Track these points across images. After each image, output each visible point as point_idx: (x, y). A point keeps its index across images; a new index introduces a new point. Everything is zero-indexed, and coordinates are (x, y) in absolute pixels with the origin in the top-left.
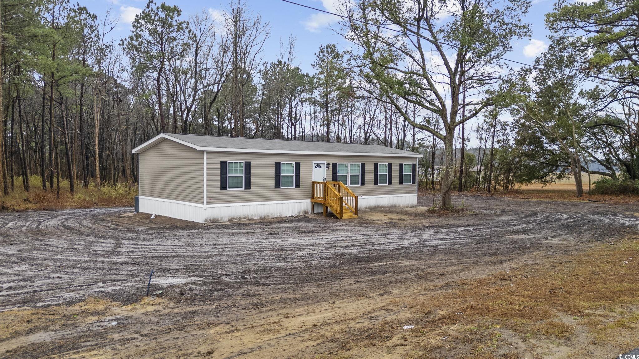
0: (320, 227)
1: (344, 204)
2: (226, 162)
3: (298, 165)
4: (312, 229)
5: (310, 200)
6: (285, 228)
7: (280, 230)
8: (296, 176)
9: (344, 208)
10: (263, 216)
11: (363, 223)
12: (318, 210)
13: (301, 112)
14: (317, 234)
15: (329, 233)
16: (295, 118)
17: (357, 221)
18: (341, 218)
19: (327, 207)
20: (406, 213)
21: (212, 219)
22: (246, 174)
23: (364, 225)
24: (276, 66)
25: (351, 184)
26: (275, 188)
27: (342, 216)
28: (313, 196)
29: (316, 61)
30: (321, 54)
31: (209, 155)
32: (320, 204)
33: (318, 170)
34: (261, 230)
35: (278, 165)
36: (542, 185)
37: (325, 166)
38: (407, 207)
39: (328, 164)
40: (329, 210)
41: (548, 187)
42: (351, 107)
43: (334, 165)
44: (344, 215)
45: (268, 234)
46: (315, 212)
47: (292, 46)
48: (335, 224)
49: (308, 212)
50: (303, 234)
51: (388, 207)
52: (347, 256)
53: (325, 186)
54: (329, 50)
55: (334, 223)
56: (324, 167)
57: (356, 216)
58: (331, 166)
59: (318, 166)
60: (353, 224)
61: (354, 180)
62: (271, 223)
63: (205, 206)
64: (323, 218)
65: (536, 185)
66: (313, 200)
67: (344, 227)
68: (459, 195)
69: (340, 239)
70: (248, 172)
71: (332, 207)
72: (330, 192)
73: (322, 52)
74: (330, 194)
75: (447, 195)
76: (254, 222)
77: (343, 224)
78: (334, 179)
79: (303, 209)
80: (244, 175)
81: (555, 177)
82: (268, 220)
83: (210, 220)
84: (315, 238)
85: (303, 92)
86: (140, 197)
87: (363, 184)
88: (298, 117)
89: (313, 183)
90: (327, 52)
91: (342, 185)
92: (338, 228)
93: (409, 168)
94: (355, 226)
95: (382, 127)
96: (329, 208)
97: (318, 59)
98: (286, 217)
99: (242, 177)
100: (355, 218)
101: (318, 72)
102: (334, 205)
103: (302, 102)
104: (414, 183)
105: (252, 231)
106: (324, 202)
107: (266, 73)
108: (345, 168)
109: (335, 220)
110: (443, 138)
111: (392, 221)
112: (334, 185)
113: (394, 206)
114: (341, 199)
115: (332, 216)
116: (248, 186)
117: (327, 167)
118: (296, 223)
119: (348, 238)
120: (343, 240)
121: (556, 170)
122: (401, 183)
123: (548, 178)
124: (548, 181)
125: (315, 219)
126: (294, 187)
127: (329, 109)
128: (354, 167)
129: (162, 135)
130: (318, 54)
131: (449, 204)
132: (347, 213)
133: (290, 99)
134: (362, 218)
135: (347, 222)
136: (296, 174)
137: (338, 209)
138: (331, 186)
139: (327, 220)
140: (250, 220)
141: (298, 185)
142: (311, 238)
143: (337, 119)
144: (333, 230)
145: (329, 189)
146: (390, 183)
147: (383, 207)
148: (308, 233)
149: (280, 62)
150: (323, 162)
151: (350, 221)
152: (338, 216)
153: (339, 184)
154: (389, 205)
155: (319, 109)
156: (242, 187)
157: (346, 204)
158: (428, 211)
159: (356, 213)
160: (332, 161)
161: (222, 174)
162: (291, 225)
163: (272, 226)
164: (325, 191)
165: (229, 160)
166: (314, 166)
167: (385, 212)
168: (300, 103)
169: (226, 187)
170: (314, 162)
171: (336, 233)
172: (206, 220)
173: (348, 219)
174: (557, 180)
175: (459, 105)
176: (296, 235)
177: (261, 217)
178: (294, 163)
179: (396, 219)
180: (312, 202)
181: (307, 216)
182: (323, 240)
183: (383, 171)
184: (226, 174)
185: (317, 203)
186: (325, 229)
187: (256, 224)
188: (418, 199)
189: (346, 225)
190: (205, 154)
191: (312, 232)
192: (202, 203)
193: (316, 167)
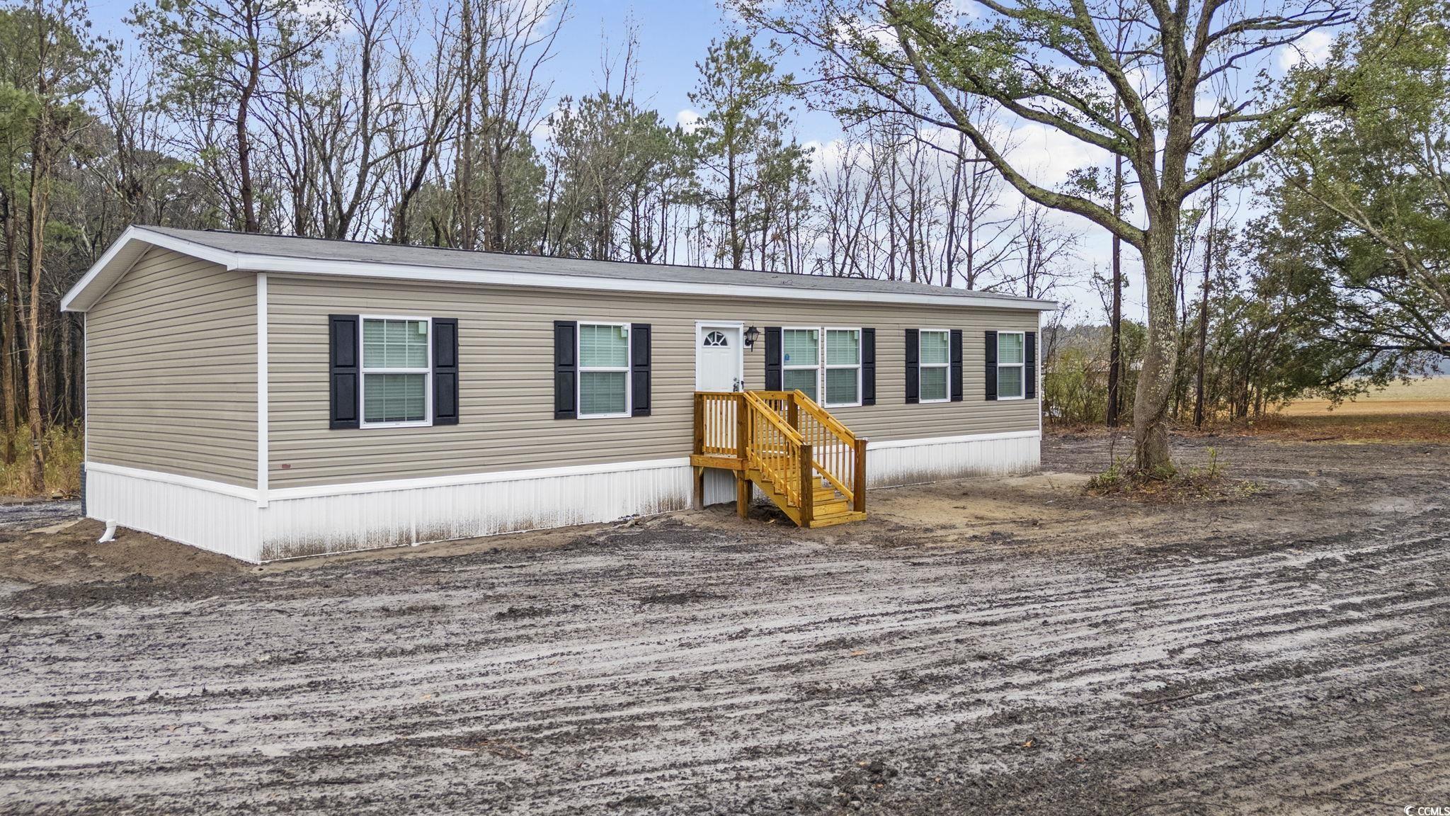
0: (728, 564)
1: (814, 473)
2: (354, 320)
3: (642, 334)
4: (695, 580)
5: (687, 461)
6: (583, 575)
7: (560, 591)
8: (633, 372)
9: (815, 483)
10: (510, 526)
11: (891, 543)
12: (718, 493)
13: (664, 229)
14: (715, 608)
15: (769, 596)
16: (648, 246)
17: (868, 531)
18: (806, 524)
19: (750, 483)
20: (1020, 496)
21: (294, 546)
22: (437, 365)
23: (900, 551)
24: (594, 108)
25: (830, 399)
26: (557, 417)
27: (807, 518)
28: (698, 445)
29: (699, 85)
30: (712, 65)
31: (276, 288)
32: (725, 473)
33: (716, 351)
34: (478, 594)
35: (565, 333)
36: (1328, 402)
37: (742, 338)
38: (1011, 475)
39: (752, 330)
40: (758, 492)
41: (1346, 408)
42: (797, 209)
43: (773, 335)
44: (817, 511)
45: (501, 616)
46: (707, 502)
47: (633, 42)
48: (787, 551)
49: (680, 505)
50: (658, 611)
51: (952, 476)
52: (907, 782)
53: (743, 404)
54: (734, 53)
55: (779, 543)
56: (736, 343)
57: (859, 516)
58: (762, 337)
59: (716, 338)
60: (855, 545)
61: (839, 387)
62: (530, 553)
63: (262, 493)
64: (735, 526)
65: (1310, 404)
66: (700, 460)
67: (822, 565)
68: (1114, 435)
69: (831, 633)
70: (447, 358)
71: (768, 483)
72: (760, 425)
73: (715, 60)
74: (762, 436)
75: (1157, 431)
76: (468, 550)
77: (819, 547)
78: (773, 380)
79: (663, 495)
80: (429, 370)
81: (1366, 379)
82: (529, 541)
83: (287, 550)
84: (715, 629)
85: (668, 175)
86: (89, 465)
87: (869, 399)
88: (656, 244)
89: (699, 400)
90: (730, 59)
91: (803, 401)
92: (801, 569)
93: (1015, 348)
94: (867, 556)
95: (882, 258)
96: (756, 487)
97: (705, 79)
98: (601, 525)
99: (423, 376)
100: (856, 523)
101: (704, 114)
102: (778, 476)
103: (665, 203)
104: (1031, 394)
105: (434, 598)
106: (738, 466)
107: (568, 127)
108: (808, 346)
109: (782, 530)
110: (1139, 236)
111: (997, 528)
112: (776, 405)
113: (969, 474)
114: (806, 451)
115: (767, 514)
116: (447, 413)
117: (748, 342)
118: (634, 549)
119: (863, 629)
120: (842, 643)
121: (1371, 359)
122: (991, 394)
123: (1348, 383)
124: (1345, 393)
125: (709, 530)
126: (629, 413)
127: (738, 215)
128: (839, 342)
129: (132, 233)
130: (703, 64)
131: (1164, 461)
132: (826, 502)
133: (634, 197)
134: (882, 523)
135: (830, 540)
136: (634, 365)
137: (794, 490)
138: (762, 407)
139: (753, 531)
140: (454, 543)
141: (642, 407)
142: (694, 631)
143: (760, 241)
144: (785, 581)
145: (758, 419)
146: (957, 395)
147: (935, 477)
148: (681, 599)
149: (605, 97)
150: (735, 325)
151: (843, 533)
152: (794, 515)
153: (791, 397)
154: (955, 471)
155: (709, 215)
156: (422, 418)
157: (820, 470)
158: (1093, 485)
159: (859, 504)
160: (763, 319)
161: (334, 363)
162: (613, 561)
163: (535, 568)
164: (742, 423)
165: (365, 309)
166: (701, 337)
167: (948, 494)
168: (659, 206)
169: (356, 417)
170: (700, 325)
171: (799, 598)
172: (266, 552)
173: (831, 528)
174: (1372, 388)
175: (1194, 121)
176: (628, 616)
177: (503, 527)
178: (627, 326)
179: (1003, 522)
180: (696, 468)
181: (678, 516)
182: (750, 641)
183: (934, 358)
184: (355, 364)
185: (715, 471)
186: (748, 576)
187: (470, 559)
188: (1044, 448)
189: (830, 554)
190: (262, 285)
191: (696, 596)
192: (252, 482)
193: (707, 343)
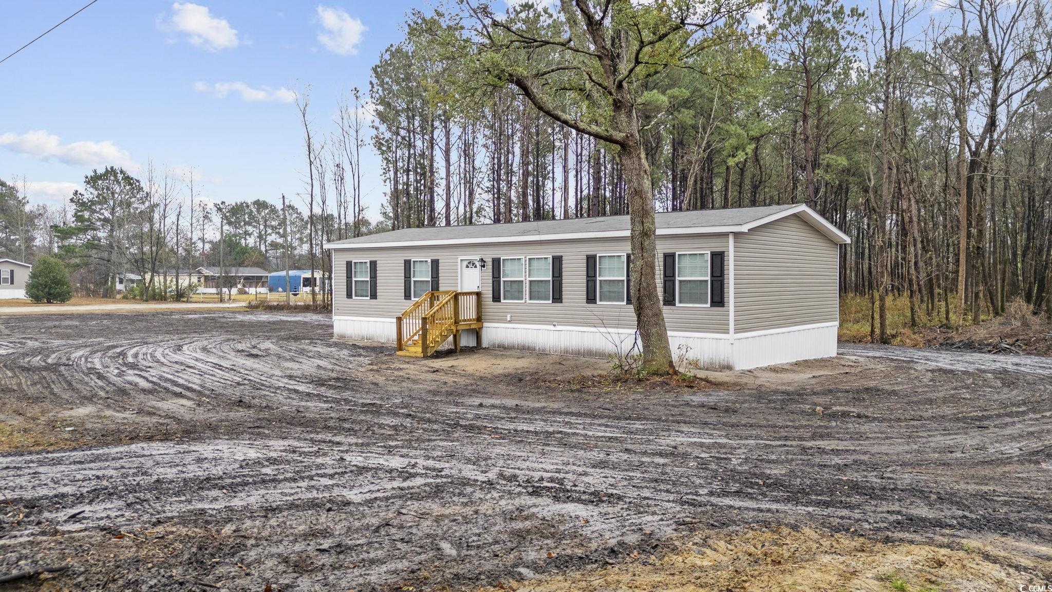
2: (351, 262)
3: (435, 264)
8: (432, 280)
22: (371, 278)
25: (531, 299)
26: (405, 299)
31: (336, 253)
33: (471, 270)
35: (408, 265)
39: (484, 260)
43: (496, 263)
58: (490, 264)
59: (471, 264)
61: (537, 291)
70: (373, 275)
78: (496, 287)
83: (338, 335)
87: (557, 300)
93: (700, 265)
99: (368, 281)
104: (717, 303)
108: (519, 267)
117: (483, 267)
122: (669, 301)
128: (538, 265)
136: (432, 277)
150: (476, 257)
156: (368, 296)
160: (492, 254)
161: (347, 277)
166: (462, 264)
169: (352, 295)
170: (460, 258)
178: (429, 261)
183: (611, 273)
184: (351, 277)
190: (333, 253)
193: (467, 267)
